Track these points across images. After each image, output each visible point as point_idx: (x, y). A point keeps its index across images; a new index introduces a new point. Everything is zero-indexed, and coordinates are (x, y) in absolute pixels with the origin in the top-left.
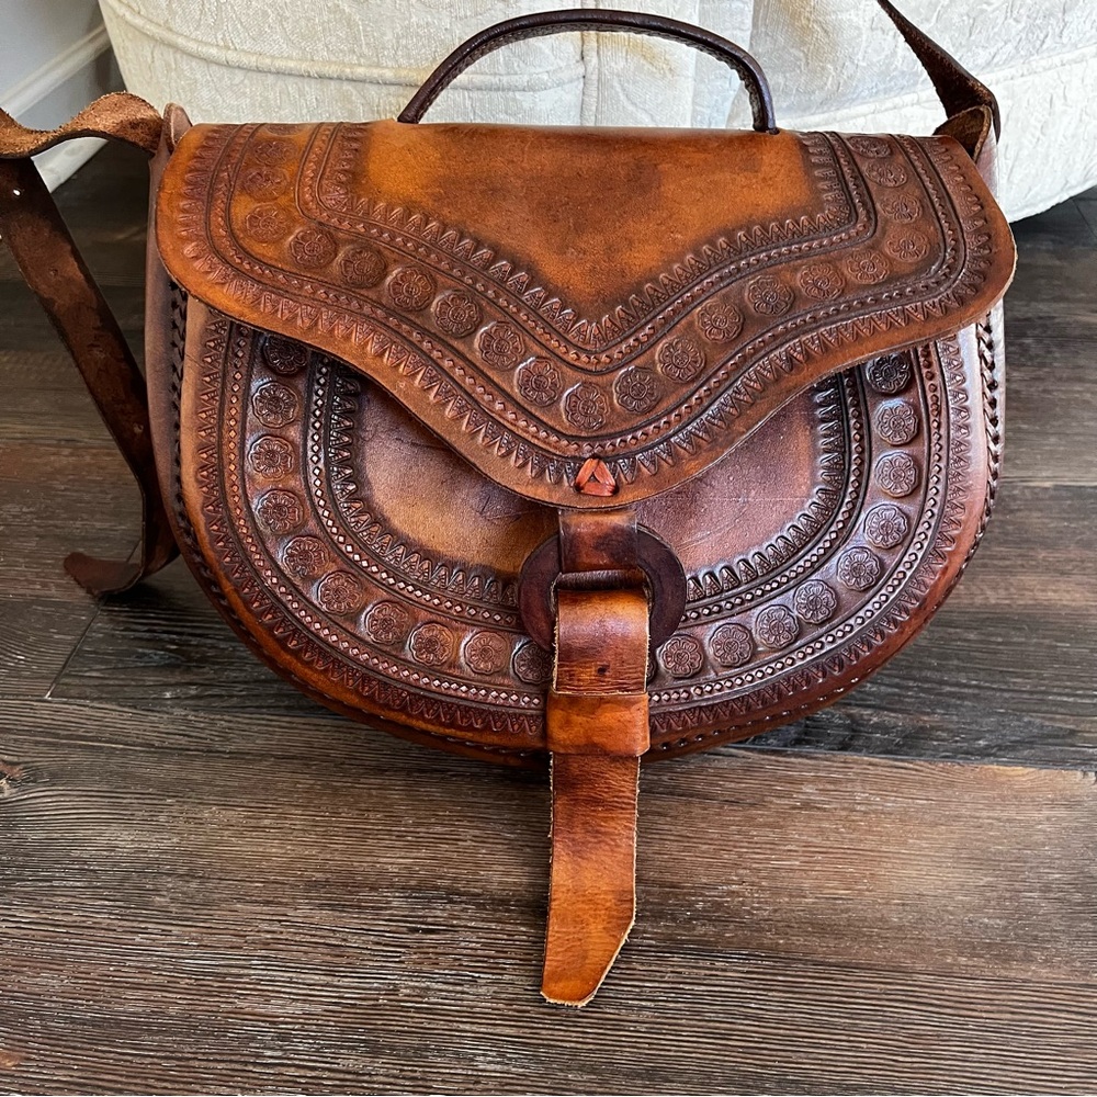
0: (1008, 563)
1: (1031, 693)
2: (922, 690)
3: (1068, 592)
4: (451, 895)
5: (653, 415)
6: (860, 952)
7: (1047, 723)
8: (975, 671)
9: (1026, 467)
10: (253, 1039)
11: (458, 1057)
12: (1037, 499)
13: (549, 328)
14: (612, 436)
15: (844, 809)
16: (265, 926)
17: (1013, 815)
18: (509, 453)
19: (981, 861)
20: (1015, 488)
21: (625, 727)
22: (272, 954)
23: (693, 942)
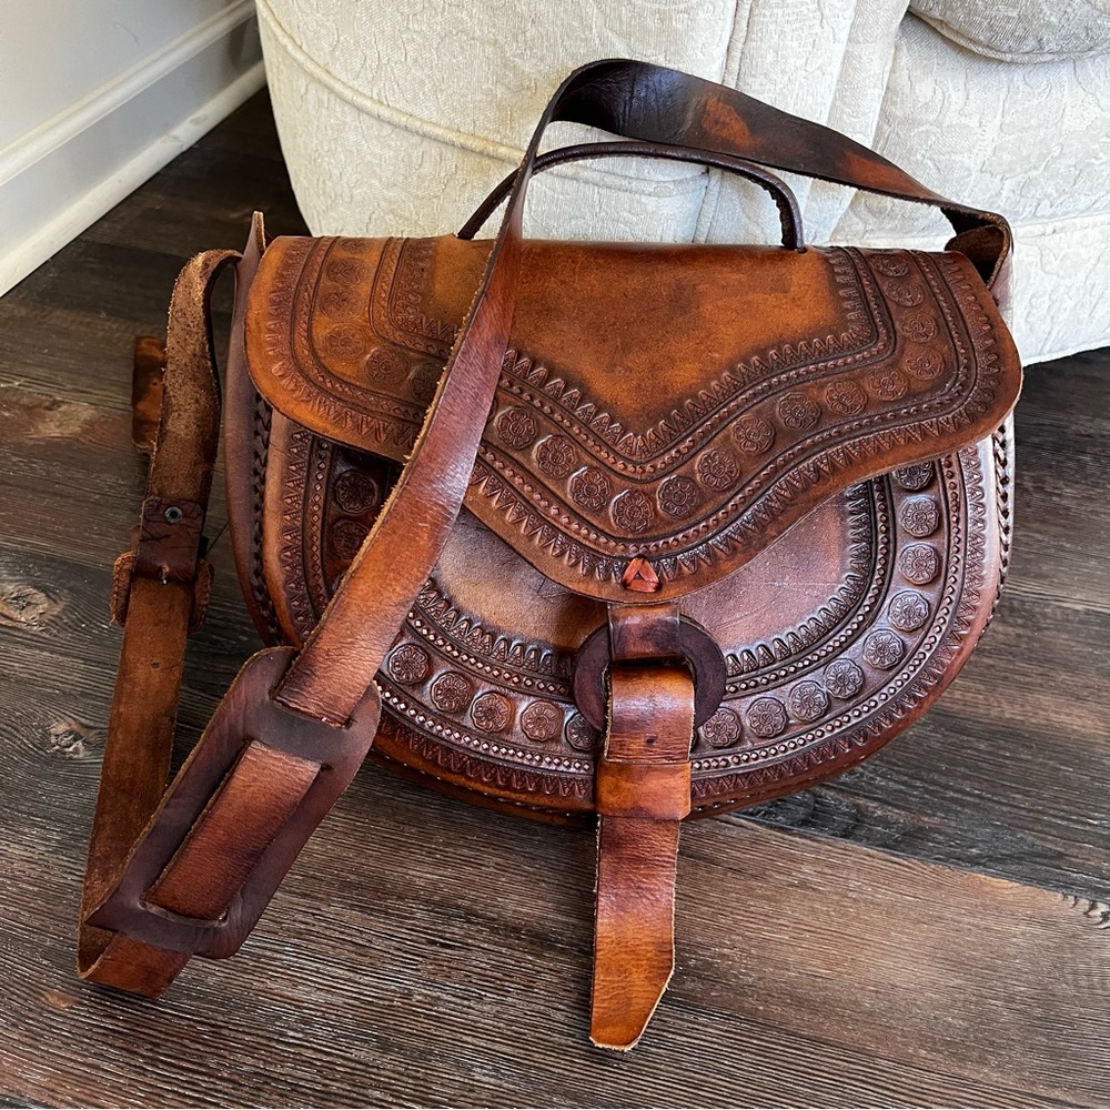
0: (1028, 679)
1: (1029, 811)
2: (927, 791)
3: (1080, 717)
4: (469, 916)
6: (830, 1029)
7: (1038, 842)
8: (981, 780)
10: (279, 1018)
11: (458, 1065)
12: (1067, 620)
14: (656, 539)
15: (836, 894)
17: (992, 925)
18: (563, 552)
19: (958, 964)
20: (1047, 606)
21: (669, 793)
22: (304, 943)
23: (681, 995)
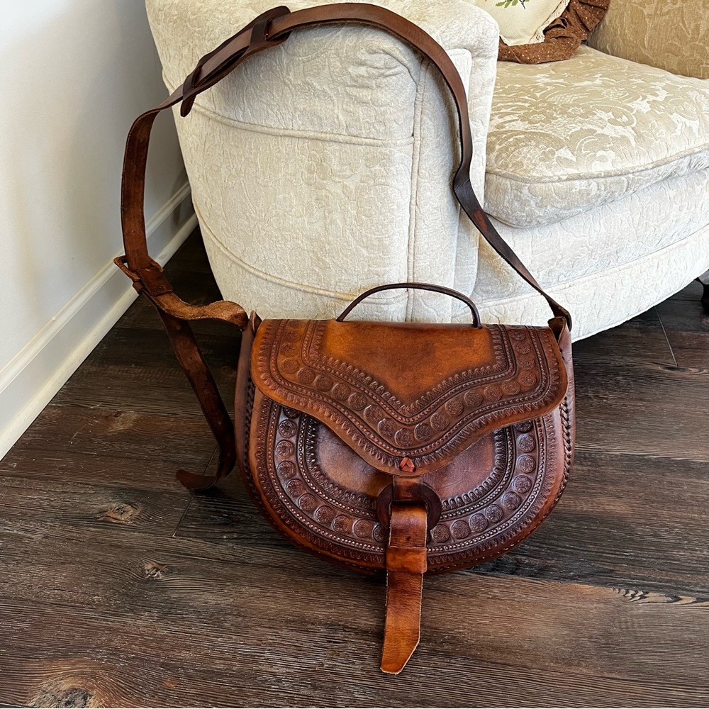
0: (594, 491)
1: (597, 552)
2: (549, 549)
3: (619, 506)
4: (344, 628)
5: (429, 442)
6: (511, 659)
7: (601, 566)
8: (572, 541)
9: (608, 444)
10: (267, 681)
11: (348, 692)
12: (613, 461)
13: (391, 408)
14: (414, 449)
15: (510, 600)
16: (269, 637)
17: (581, 605)
18: (375, 454)
19: (567, 624)
20: (602, 454)
21: (418, 561)
22: (273, 648)
23: (442, 652)
